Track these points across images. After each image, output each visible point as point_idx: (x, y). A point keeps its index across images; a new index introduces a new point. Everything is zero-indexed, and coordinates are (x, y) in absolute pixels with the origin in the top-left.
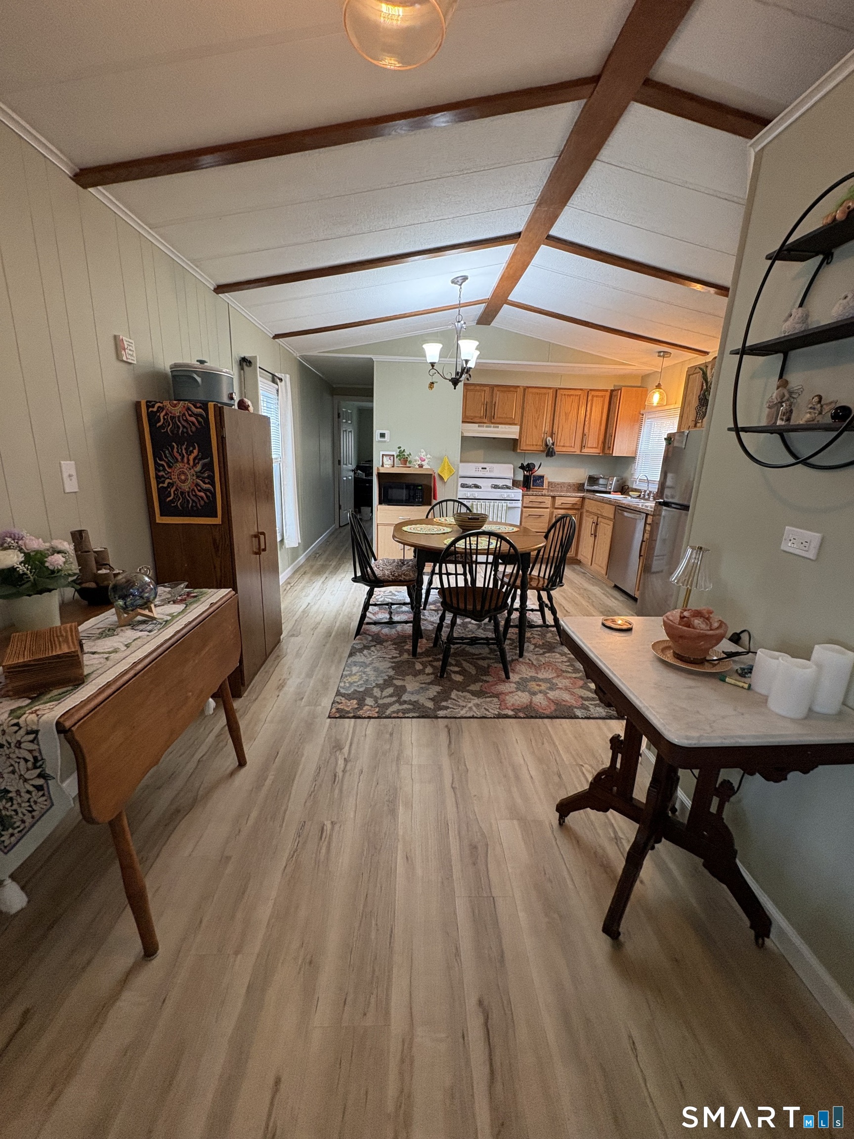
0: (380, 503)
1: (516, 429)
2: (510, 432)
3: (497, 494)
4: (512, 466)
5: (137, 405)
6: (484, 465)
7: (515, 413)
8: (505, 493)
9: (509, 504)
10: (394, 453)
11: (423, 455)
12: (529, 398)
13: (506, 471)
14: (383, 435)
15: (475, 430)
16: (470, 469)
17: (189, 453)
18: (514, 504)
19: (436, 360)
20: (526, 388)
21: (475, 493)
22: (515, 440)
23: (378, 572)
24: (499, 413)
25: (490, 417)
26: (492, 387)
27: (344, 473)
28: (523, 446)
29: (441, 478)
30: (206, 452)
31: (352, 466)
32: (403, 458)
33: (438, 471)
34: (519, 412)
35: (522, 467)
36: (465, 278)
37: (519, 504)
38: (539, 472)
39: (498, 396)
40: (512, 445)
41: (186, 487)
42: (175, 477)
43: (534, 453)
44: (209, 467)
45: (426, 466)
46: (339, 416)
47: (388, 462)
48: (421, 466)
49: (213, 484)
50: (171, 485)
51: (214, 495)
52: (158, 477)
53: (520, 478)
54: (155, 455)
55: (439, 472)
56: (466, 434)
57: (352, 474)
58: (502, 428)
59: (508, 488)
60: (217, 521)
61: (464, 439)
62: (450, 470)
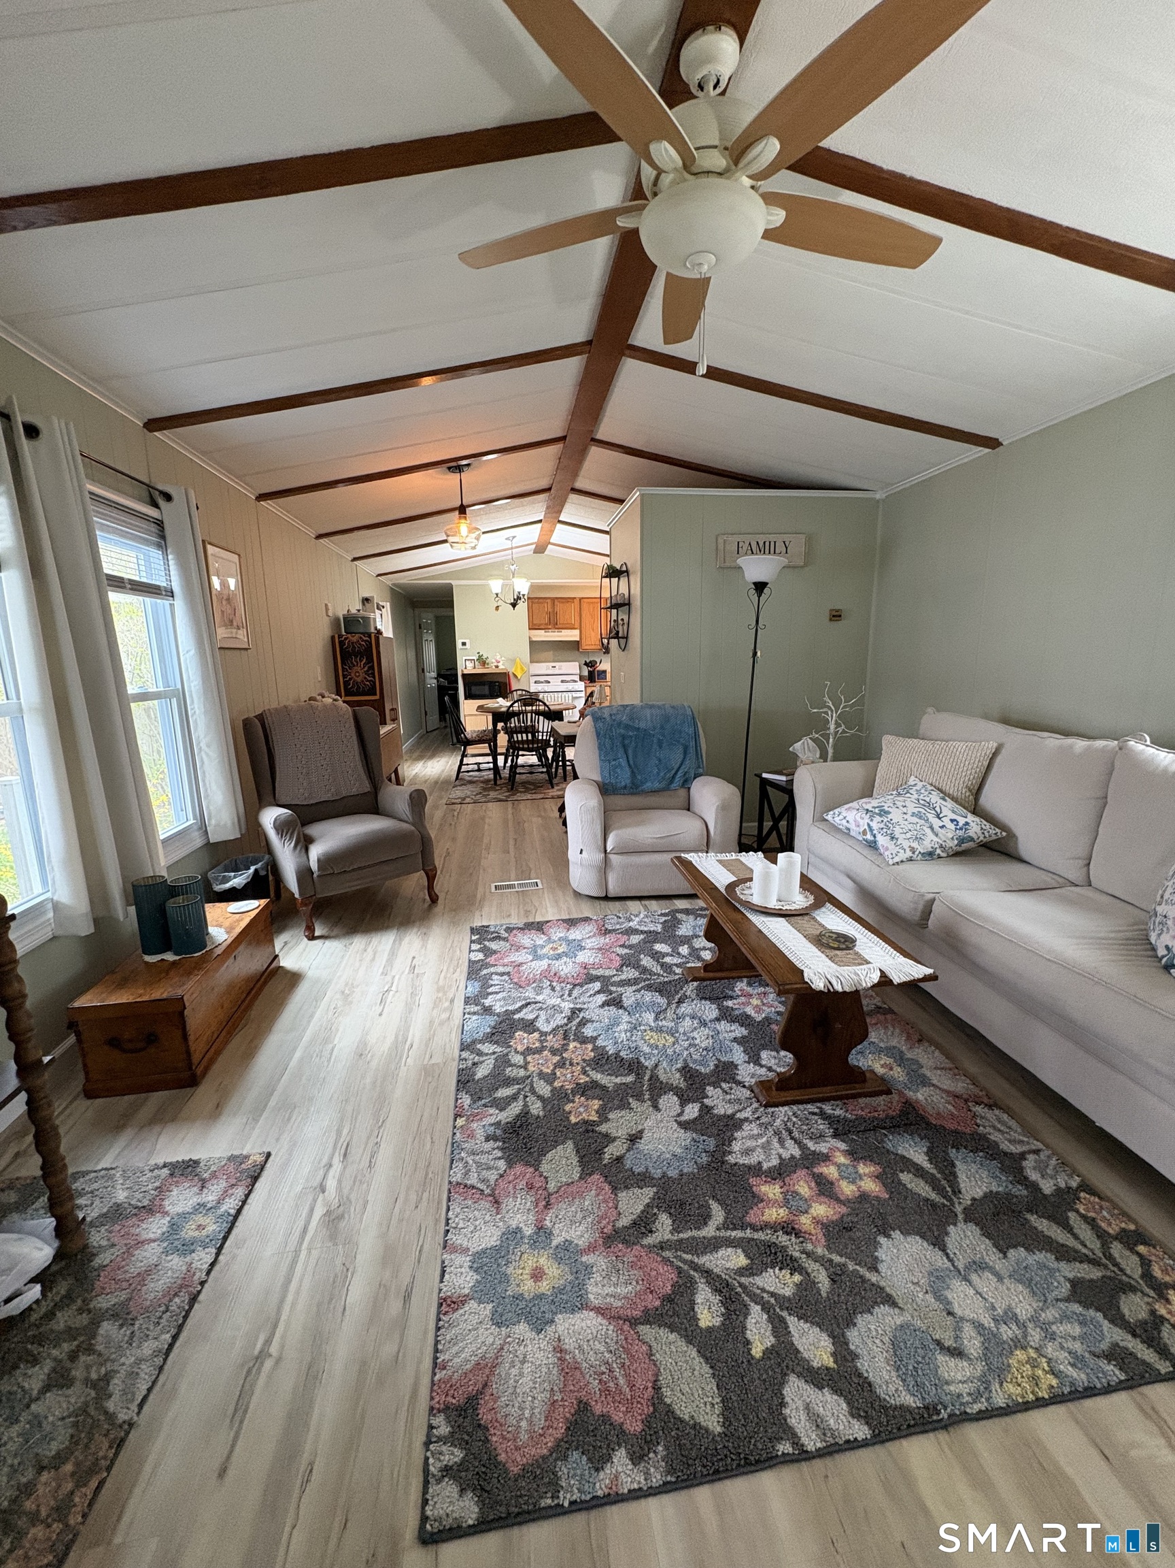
0: (466, 699)
1: (577, 632)
2: (572, 635)
3: (564, 687)
4: (577, 664)
5: (333, 638)
6: (554, 664)
7: (574, 620)
8: (570, 686)
9: (575, 695)
10: (475, 658)
11: (498, 658)
12: (585, 606)
13: (572, 668)
14: (464, 644)
15: (541, 635)
16: (542, 668)
17: (361, 661)
18: (578, 694)
19: (499, 591)
20: (581, 599)
21: (546, 688)
22: (578, 642)
23: (469, 736)
24: (561, 620)
25: (553, 623)
26: (553, 599)
27: (428, 681)
28: (584, 646)
29: (515, 676)
30: (370, 660)
31: (434, 674)
32: (483, 662)
33: (511, 670)
34: (577, 618)
35: (586, 664)
36: (514, 537)
37: (583, 694)
38: (601, 667)
39: (559, 607)
40: (575, 646)
41: (359, 680)
42: (353, 675)
43: (593, 652)
44: (372, 668)
45: (501, 666)
46: (420, 628)
47: (470, 665)
48: (497, 667)
49: (374, 677)
50: (350, 679)
51: (375, 683)
52: (343, 675)
53: (586, 673)
54: (343, 663)
55: (513, 670)
56: (534, 639)
57: (435, 681)
58: (565, 632)
59: (575, 681)
60: (377, 697)
61: (532, 643)
62: (522, 669)
